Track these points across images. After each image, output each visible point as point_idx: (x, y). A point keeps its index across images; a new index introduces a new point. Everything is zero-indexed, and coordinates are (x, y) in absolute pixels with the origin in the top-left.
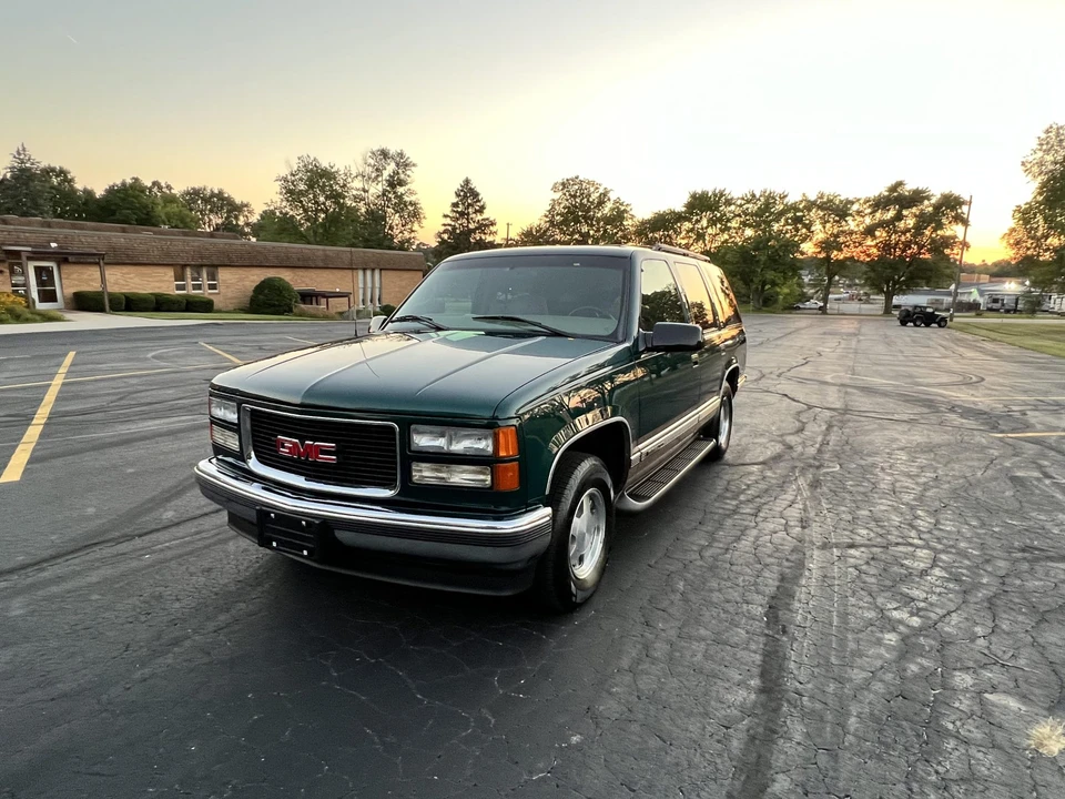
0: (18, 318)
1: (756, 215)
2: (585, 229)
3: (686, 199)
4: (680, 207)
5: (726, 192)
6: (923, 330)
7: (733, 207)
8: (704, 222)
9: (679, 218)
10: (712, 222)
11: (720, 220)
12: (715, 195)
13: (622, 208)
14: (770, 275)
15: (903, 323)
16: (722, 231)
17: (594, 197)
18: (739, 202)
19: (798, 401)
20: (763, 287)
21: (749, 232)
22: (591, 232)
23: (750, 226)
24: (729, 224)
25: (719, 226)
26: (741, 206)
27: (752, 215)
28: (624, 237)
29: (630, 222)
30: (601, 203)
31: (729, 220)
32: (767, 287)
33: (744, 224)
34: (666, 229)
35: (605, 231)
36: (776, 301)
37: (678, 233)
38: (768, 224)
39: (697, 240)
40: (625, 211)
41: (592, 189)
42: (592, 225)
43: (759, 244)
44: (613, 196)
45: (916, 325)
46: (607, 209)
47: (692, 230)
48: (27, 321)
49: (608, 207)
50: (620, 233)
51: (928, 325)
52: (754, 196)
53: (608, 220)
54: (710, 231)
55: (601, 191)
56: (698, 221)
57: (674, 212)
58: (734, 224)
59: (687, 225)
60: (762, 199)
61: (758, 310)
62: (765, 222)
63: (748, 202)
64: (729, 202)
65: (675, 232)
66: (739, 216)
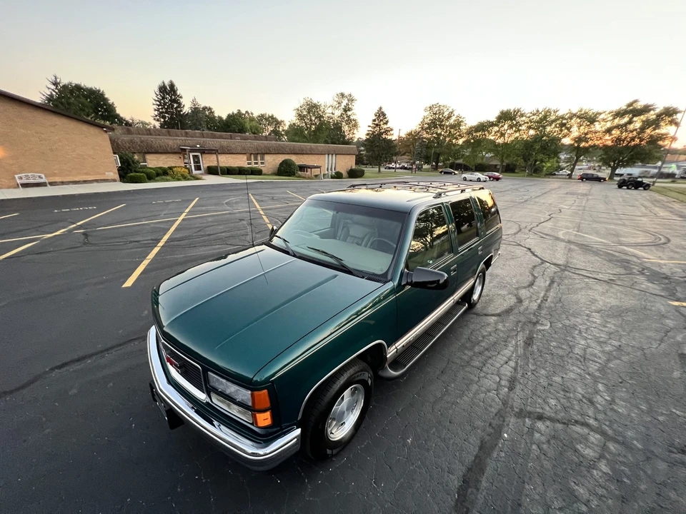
0: (185, 178)
1: (538, 122)
2: (439, 131)
3: (497, 114)
4: (493, 119)
5: (522, 110)
6: (633, 192)
7: (524, 118)
8: (506, 127)
9: (492, 124)
10: (511, 127)
11: (516, 125)
12: (515, 112)
13: (461, 120)
14: (540, 156)
15: (620, 186)
16: (515, 132)
17: (446, 114)
18: (528, 116)
19: (536, 256)
20: (535, 162)
21: (532, 132)
22: (443, 133)
23: (533, 129)
24: (520, 128)
25: (514, 129)
26: (529, 117)
27: (535, 122)
28: (460, 135)
29: (464, 127)
30: (449, 117)
31: (520, 125)
32: (538, 163)
33: (530, 128)
34: (484, 130)
35: (450, 132)
36: (542, 171)
37: (490, 133)
38: (544, 127)
39: (500, 137)
40: (462, 121)
41: (445, 110)
42: (443, 129)
43: (536, 139)
44: (456, 113)
45: (628, 188)
46: (452, 121)
47: (498, 131)
48: (188, 180)
49: (453, 118)
50: (458, 133)
51: (636, 188)
52: (538, 111)
53: (452, 126)
54: (508, 131)
55: (450, 110)
56: (502, 126)
57: (489, 122)
58: (523, 127)
59: (496, 129)
60: (543, 113)
61: (530, 175)
62: (542, 126)
63: (534, 115)
64: (522, 115)
65: (488, 132)
66: (528, 123)
